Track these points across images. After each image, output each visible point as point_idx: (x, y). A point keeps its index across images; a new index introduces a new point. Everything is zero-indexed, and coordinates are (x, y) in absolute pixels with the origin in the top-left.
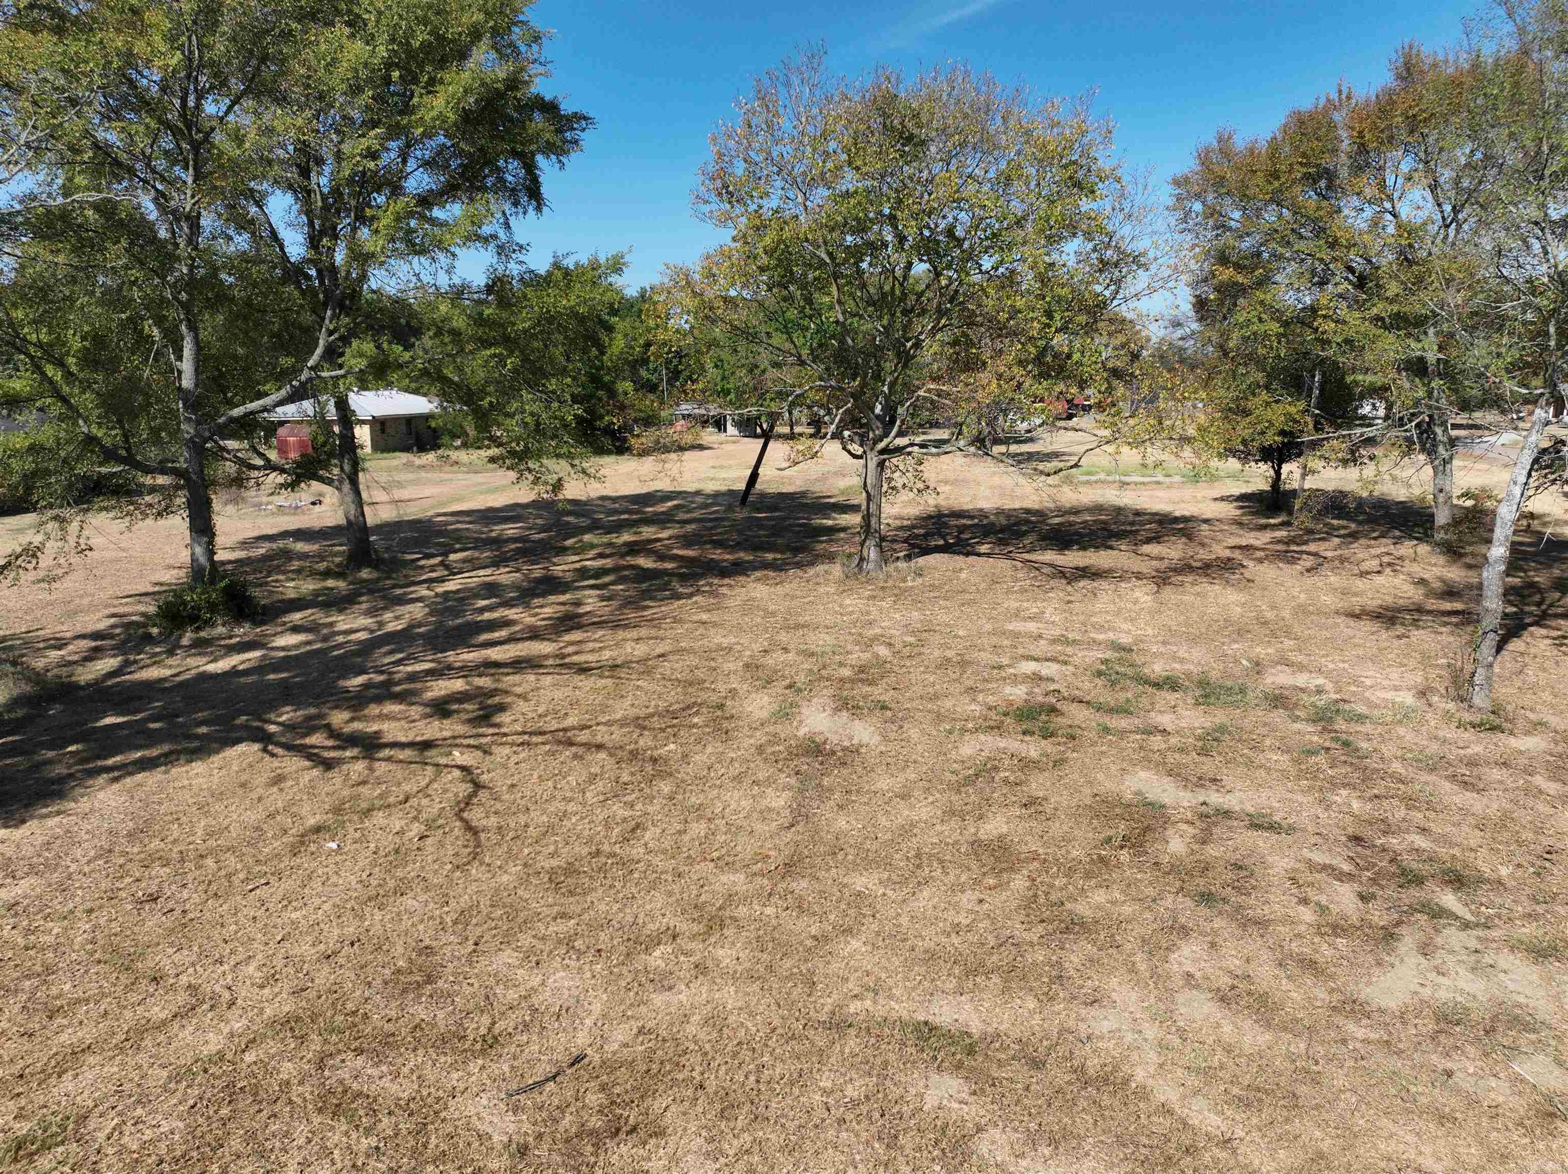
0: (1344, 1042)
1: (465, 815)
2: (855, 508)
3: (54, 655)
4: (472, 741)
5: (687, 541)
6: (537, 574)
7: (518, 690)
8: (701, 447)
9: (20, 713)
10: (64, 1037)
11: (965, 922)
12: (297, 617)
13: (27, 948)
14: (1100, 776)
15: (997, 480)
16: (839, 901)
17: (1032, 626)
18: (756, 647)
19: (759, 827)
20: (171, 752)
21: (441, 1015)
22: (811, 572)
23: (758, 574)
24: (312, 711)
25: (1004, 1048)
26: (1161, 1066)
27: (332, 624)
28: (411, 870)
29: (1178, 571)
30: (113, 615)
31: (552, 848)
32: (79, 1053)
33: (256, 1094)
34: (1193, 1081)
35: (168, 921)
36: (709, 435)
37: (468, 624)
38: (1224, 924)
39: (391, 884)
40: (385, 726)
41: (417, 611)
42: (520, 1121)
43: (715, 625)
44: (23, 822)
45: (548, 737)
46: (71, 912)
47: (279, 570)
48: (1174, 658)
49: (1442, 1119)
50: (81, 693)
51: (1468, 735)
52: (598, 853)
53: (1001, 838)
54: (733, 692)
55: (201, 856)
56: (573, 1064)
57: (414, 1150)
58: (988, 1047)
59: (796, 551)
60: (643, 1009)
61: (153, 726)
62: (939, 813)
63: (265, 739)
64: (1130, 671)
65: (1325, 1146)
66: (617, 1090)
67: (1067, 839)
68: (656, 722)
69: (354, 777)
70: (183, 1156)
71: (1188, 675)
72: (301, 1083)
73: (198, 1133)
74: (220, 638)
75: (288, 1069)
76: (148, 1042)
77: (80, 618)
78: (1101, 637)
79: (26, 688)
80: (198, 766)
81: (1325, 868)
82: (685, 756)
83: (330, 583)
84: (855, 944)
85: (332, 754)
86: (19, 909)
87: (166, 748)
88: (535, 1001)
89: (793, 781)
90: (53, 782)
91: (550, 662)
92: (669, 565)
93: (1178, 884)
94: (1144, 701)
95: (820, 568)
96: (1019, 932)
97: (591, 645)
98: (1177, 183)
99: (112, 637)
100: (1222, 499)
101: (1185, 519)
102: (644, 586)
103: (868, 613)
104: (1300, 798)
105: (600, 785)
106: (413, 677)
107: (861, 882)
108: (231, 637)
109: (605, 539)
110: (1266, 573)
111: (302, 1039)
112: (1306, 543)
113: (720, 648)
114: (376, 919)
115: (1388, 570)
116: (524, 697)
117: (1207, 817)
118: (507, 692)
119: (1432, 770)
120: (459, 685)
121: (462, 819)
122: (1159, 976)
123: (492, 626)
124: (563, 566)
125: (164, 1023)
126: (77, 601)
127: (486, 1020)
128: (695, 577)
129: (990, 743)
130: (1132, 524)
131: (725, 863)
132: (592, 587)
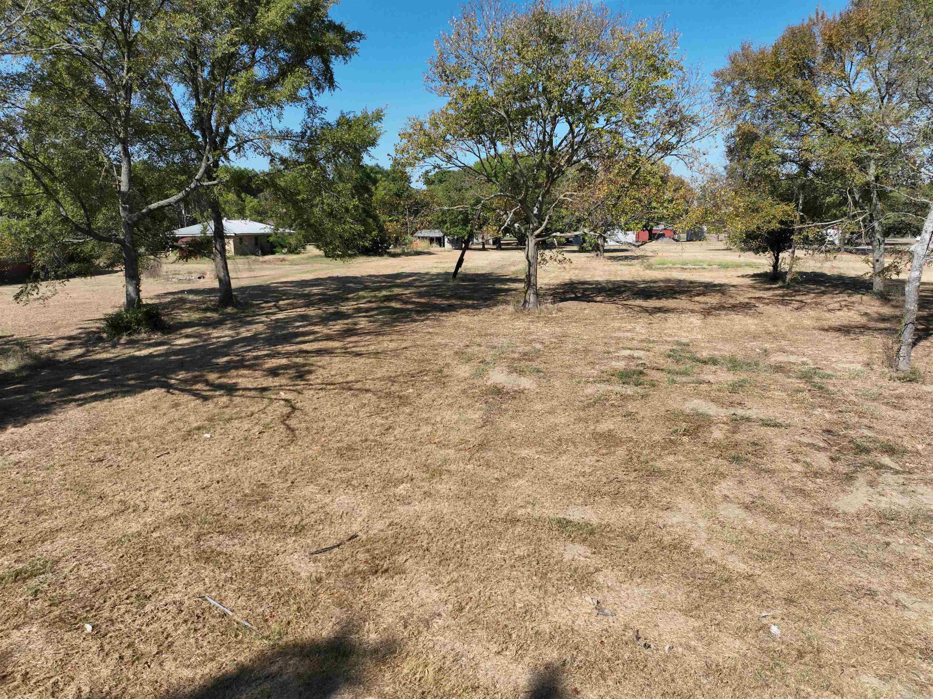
0: (822, 529)
1: (287, 422)
2: (520, 281)
3: (45, 347)
4: (291, 388)
5: (420, 295)
6: (331, 311)
7: (320, 364)
8: (429, 253)
9: (24, 373)
10: (45, 524)
11: (588, 471)
12: (189, 331)
13: (25, 483)
14: (670, 402)
15: (606, 268)
16: (511, 461)
17: (629, 335)
18: (462, 344)
19: (463, 427)
20: (112, 393)
21: (270, 516)
22: (495, 309)
23: (464, 311)
24: (197, 373)
25: (611, 531)
26: (709, 540)
27: (209, 334)
28: (254, 448)
29: (715, 309)
30: (80, 328)
31: (338, 438)
32: (54, 532)
33: (160, 552)
34: (729, 547)
35: (109, 471)
36: (435, 248)
37: (290, 333)
38: (747, 472)
39: (242, 454)
40: (240, 380)
41: (260, 328)
42: (318, 566)
43: (437, 334)
44: (25, 424)
45: (338, 386)
46: (53, 466)
47: (178, 308)
48: (715, 349)
49: (883, 565)
50: (61, 365)
51: (897, 383)
52: (366, 440)
53: (610, 431)
54: (448, 365)
55: (129, 441)
56: (350, 539)
57: (253, 579)
58: (603, 531)
59: (485, 300)
60: (393, 513)
61: (102, 380)
62: (572, 420)
63: (168, 387)
64: (688, 355)
65: (811, 578)
66: (376, 552)
67: (651, 431)
68: (401, 379)
69: (221, 404)
70: (116, 580)
71: (724, 358)
72: (187, 547)
73: (125, 569)
74: (143, 340)
75: (178, 540)
76: (96, 526)
77: (62, 329)
78: (669, 339)
79: (29, 361)
80: (128, 399)
81: (808, 445)
82: (419, 395)
83: (209, 314)
84: (521, 482)
85: (208, 393)
86: (22, 464)
87: (110, 390)
88: (327, 509)
89: (484, 406)
90: (43, 406)
91: (339, 351)
92: (410, 306)
93: (719, 452)
94: (696, 370)
95: (501, 307)
96: (621, 476)
97: (363, 343)
98: (717, 75)
99: (80, 339)
100: (743, 276)
101: (721, 285)
102: (395, 316)
103: (529, 329)
104: (793, 412)
105: (367, 409)
106: (257, 358)
107: (524, 452)
108: (149, 340)
109: (372, 294)
110: (771, 310)
111: (187, 527)
112: (795, 296)
113: (440, 344)
114: (232, 471)
115: (845, 309)
116: (323, 367)
117: (736, 420)
118: (312, 365)
119: (874, 400)
120: (284, 361)
121: (285, 424)
122: (707, 496)
123: (304, 334)
124: (346, 307)
125: (106, 518)
126: (60, 322)
127: (298, 519)
128: (426, 312)
129: (603, 388)
130: (689, 287)
131: (441, 445)
132: (364, 317)
